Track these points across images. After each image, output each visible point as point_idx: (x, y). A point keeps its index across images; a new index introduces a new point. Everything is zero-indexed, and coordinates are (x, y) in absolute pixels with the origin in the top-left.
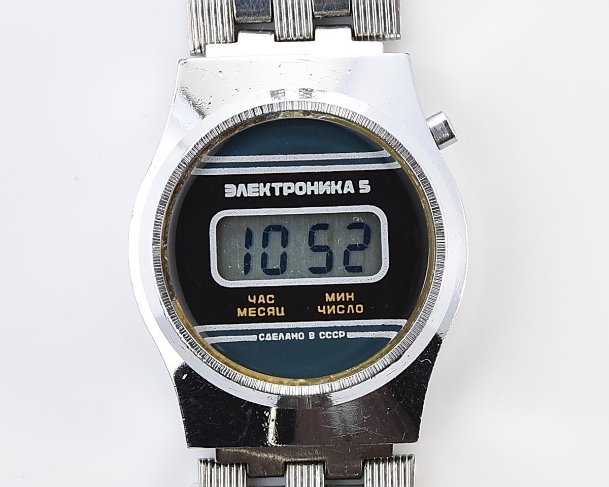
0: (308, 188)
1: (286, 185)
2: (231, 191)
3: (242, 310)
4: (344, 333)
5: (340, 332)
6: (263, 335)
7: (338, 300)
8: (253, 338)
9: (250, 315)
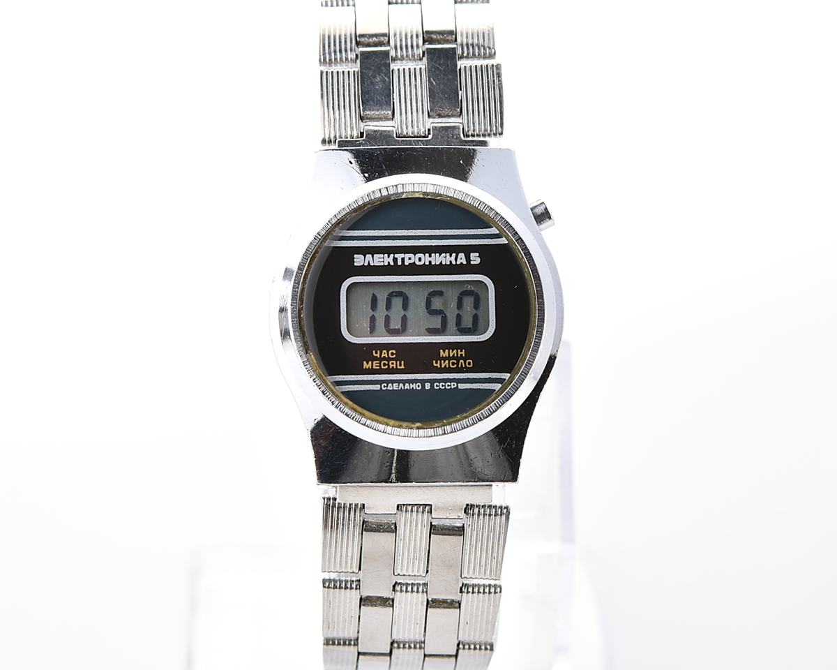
0: (426, 259)
1: (407, 256)
2: (359, 260)
3: (368, 363)
4: (455, 384)
5: (452, 384)
6: (386, 385)
7: (451, 355)
8: (377, 387)
9: (374, 367)
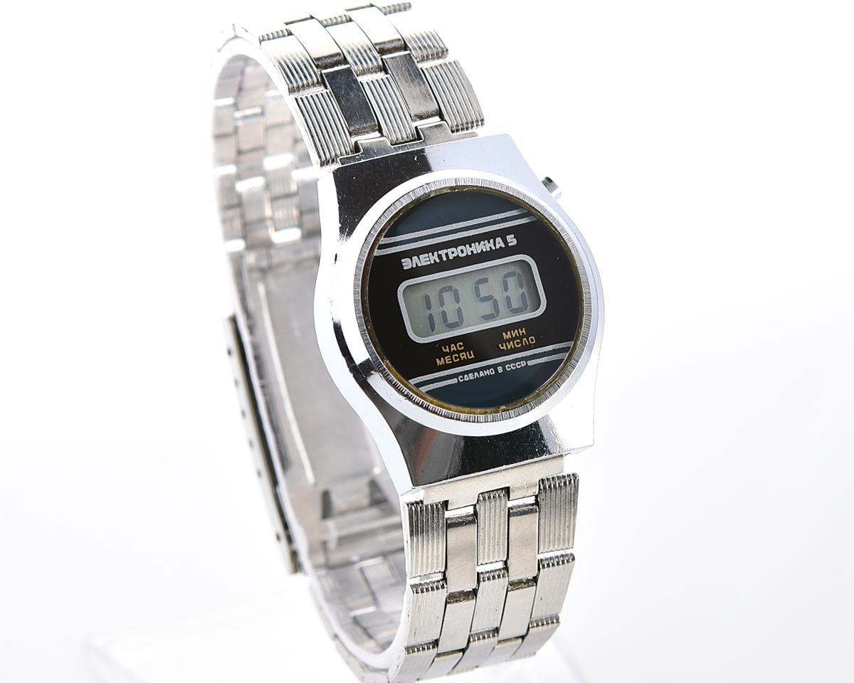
0: (467, 250)
1: (450, 251)
2: (407, 264)
3: (440, 360)
4: (524, 362)
5: (522, 362)
6: (462, 377)
7: (514, 336)
8: (454, 381)
9: (447, 363)
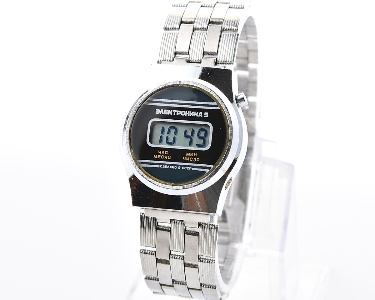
0: (186, 113)
5: (190, 168)
7: (191, 156)
8: (158, 166)
9: (158, 158)
